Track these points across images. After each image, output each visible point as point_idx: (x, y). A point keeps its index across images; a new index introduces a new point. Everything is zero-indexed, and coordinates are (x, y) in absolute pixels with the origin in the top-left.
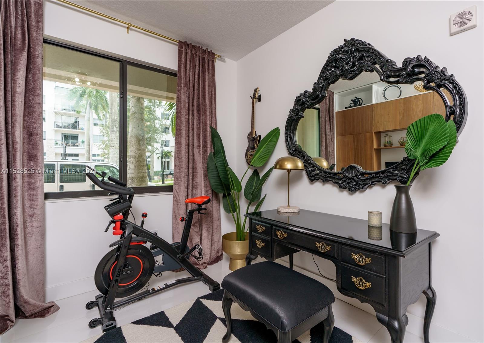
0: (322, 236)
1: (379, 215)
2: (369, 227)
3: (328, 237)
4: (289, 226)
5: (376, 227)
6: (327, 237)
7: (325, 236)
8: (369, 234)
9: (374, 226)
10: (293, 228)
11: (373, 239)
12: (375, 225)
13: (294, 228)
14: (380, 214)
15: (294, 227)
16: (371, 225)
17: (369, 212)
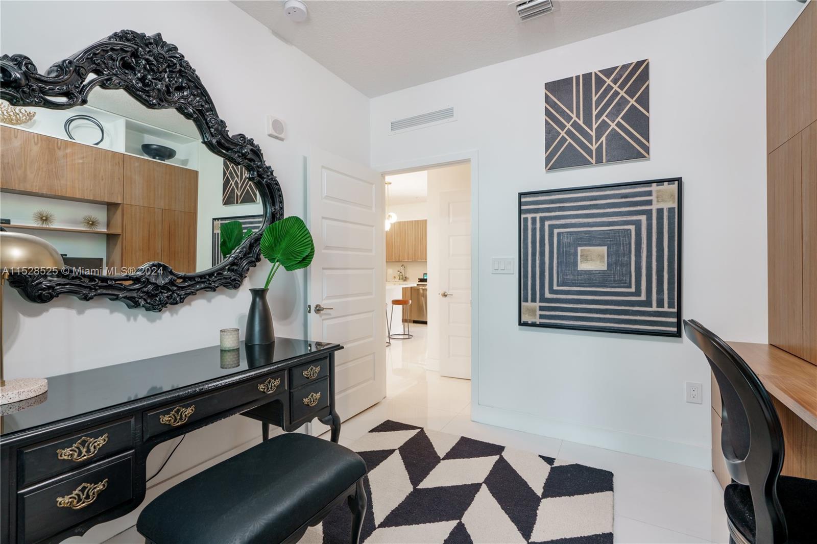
0: (272, 368)
1: (233, 333)
2: (222, 351)
3: (279, 365)
4: (206, 385)
5: (229, 351)
6: (278, 367)
7: (275, 367)
8: (221, 359)
9: (227, 349)
10: (214, 384)
11: (226, 368)
12: (229, 348)
13: (218, 383)
14: (236, 333)
15: (215, 382)
16: (224, 349)
17: (221, 331)
